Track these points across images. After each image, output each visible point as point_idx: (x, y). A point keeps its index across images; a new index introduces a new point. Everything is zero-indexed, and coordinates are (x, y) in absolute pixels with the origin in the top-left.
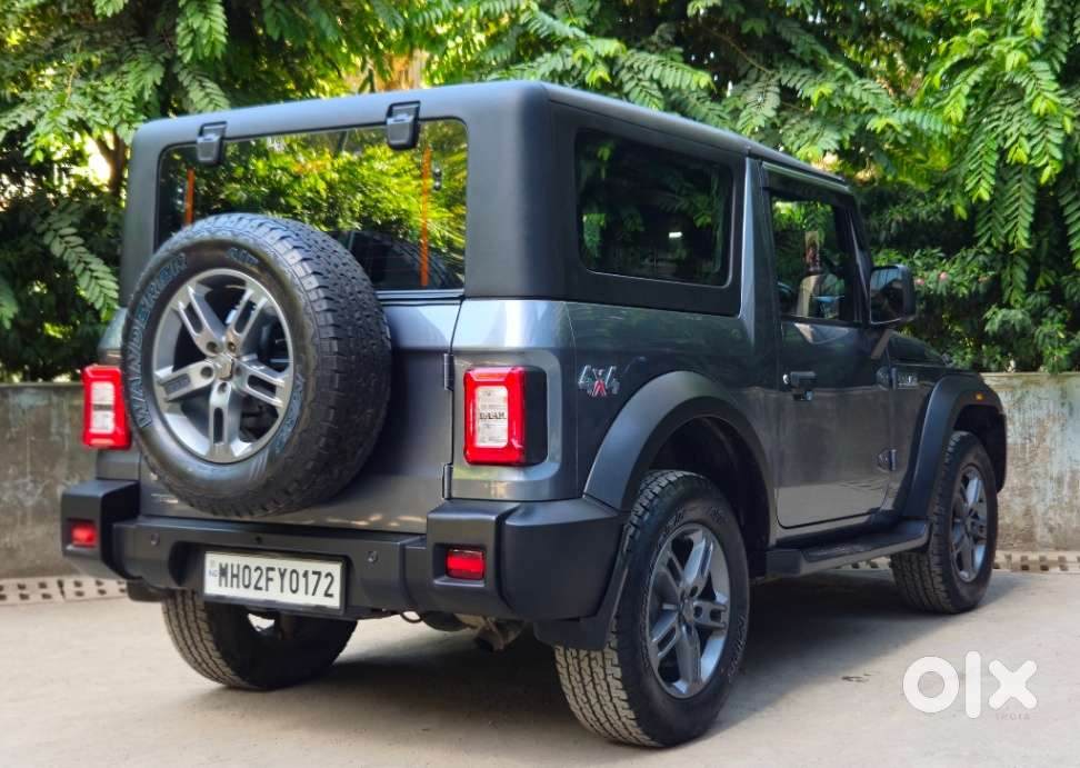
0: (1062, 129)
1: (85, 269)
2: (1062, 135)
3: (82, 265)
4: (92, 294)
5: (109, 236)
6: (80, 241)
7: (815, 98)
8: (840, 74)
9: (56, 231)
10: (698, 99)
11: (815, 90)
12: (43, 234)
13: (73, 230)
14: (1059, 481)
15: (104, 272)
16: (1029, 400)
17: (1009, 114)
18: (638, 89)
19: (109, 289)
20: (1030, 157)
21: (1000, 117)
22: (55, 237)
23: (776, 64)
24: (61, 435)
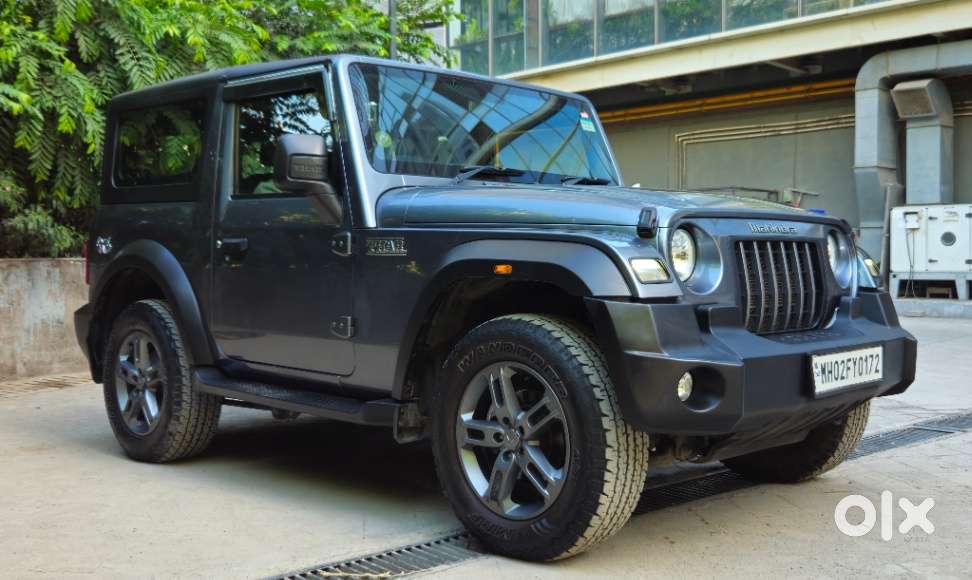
14: (28, 331)
16: (12, 277)
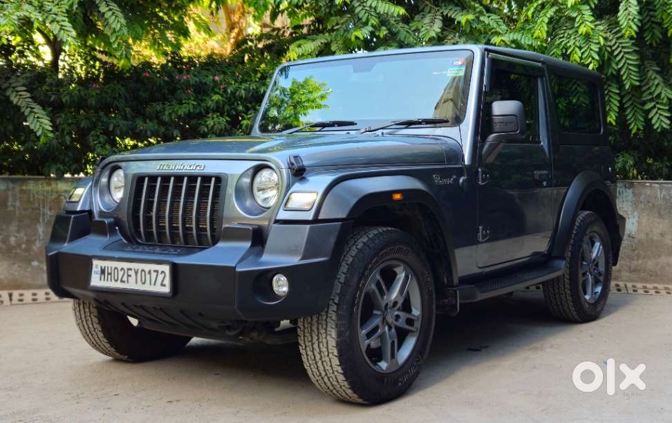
0: (599, 43)
1: (31, 112)
2: (598, 46)
3: (29, 109)
4: (35, 127)
5: (47, 90)
6: (29, 95)
7: (463, 22)
8: (478, 10)
9: (14, 88)
10: (395, 21)
11: (463, 18)
12: (6, 89)
13: (24, 88)
15: (42, 114)
17: (568, 34)
18: (364, 11)
19: (46, 125)
20: (581, 58)
21: (563, 37)
22: (13, 91)
23: (440, 4)
24: (14, 206)
